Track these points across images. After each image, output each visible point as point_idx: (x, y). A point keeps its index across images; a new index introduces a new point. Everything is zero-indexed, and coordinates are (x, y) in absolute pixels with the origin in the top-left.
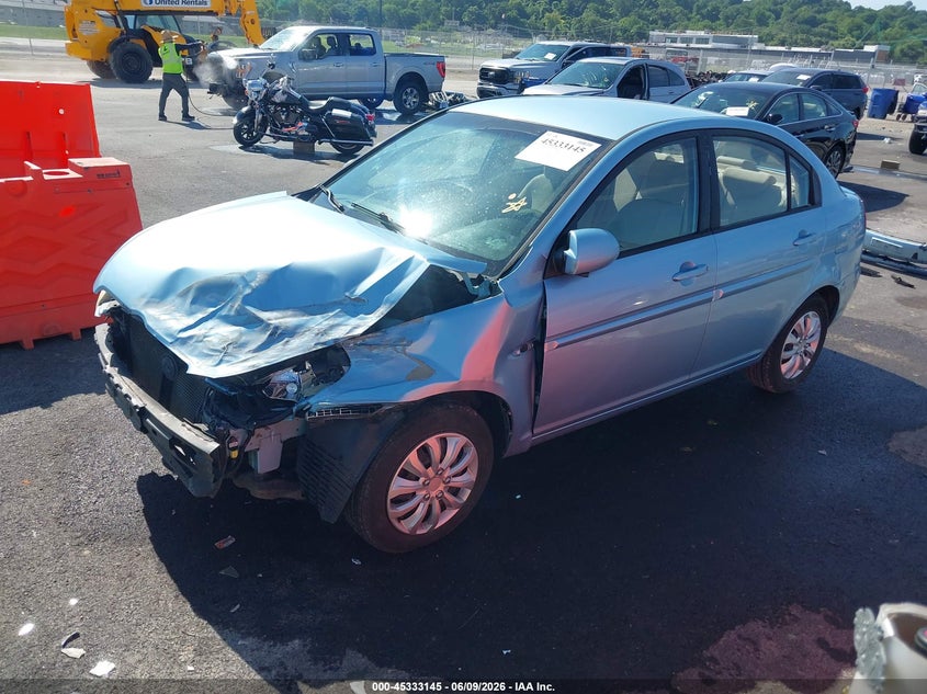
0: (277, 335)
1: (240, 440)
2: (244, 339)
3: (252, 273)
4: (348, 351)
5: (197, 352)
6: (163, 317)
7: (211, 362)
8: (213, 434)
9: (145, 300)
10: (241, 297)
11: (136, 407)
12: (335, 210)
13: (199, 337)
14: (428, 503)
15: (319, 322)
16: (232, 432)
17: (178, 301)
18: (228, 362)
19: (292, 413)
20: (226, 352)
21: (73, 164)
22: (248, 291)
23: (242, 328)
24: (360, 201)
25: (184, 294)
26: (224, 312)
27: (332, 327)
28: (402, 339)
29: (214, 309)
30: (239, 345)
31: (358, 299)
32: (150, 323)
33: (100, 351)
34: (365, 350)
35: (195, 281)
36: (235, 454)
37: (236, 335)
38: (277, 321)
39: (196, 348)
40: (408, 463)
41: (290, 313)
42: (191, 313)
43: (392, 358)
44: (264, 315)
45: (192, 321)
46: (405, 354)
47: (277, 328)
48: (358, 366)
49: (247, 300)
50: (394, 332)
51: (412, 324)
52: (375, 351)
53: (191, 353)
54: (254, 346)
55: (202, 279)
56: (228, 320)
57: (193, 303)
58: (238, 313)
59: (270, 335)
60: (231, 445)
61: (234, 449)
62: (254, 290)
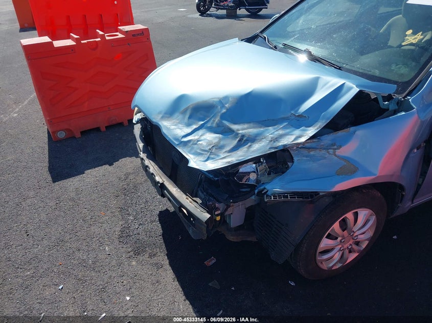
0: (244, 141)
1: (221, 209)
2: (222, 143)
3: (226, 98)
4: (292, 152)
5: (193, 151)
6: (173, 127)
7: (202, 158)
8: (205, 206)
9: (161, 116)
10: (220, 114)
11: (158, 182)
12: (272, 48)
13: (195, 141)
14: (341, 252)
15: (271, 132)
16: (217, 205)
17: (181, 116)
18: (213, 158)
19: (255, 194)
20: (212, 152)
21: (120, 29)
22: (224, 111)
23: (221, 136)
24: (288, 42)
25: (184, 112)
26: (209, 125)
27: (281, 136)
28: (333, 145)
29: (203, 122)
30: (219, 147)
31: (300, 116)
32: (164, 131)
33: (137, 142)
34: (305, 152)
35: (191, 104)
36: (218, 218)
37: (216, 140)
38: (244, 131)
39: (193, 148)
40: (333, 230)
41: (252, 125)
42: (188, 125)
43: (325, 158)
44: (235, 127)
45: (189, 130)
46: (335, 155)
47: (243, 136)
48: (299, 162)
49: (223, 117)
50: (327, 139)
51: (340, 133)
52: (312, 153)
53: (190, 152)
54: (228, 148)
55: (195, 102)
56: (212, 130)
57: (190, 118)
58: (218, 125)
59: (239, 141)
60: (216, 213)
61: (218, 215)
62: (228, 110)
